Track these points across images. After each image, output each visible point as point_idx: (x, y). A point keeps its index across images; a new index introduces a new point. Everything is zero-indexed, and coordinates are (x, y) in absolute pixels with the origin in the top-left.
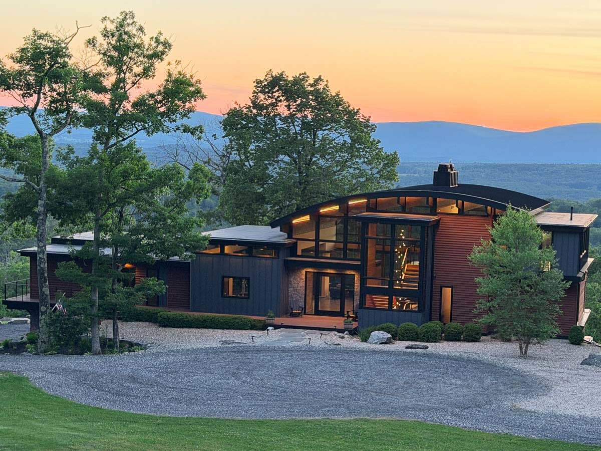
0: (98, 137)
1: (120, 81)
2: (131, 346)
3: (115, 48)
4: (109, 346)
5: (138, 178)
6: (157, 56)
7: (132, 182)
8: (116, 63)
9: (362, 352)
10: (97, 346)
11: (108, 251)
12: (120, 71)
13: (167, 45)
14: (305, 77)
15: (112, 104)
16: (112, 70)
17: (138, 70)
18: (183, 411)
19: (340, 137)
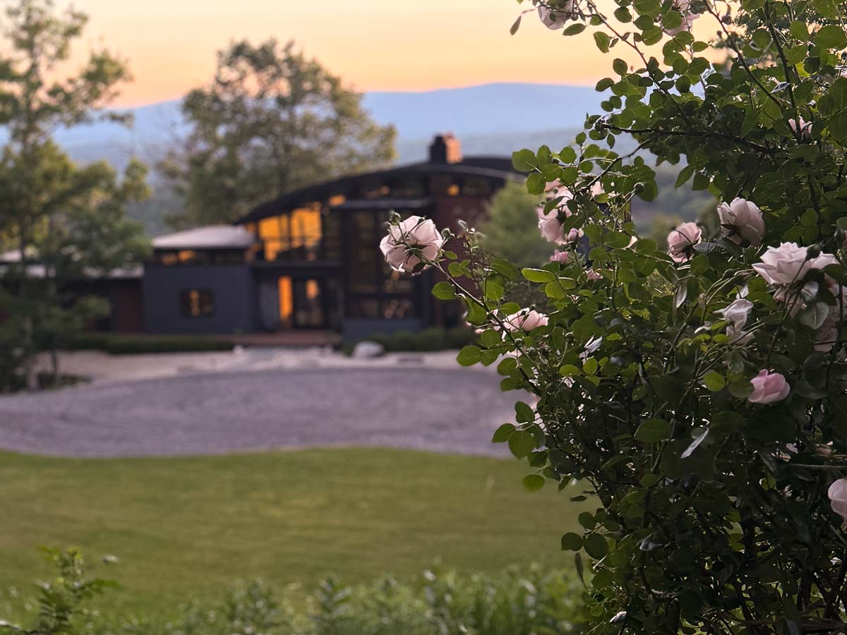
0: (16, 135)
1: (34, 67)
2: (72, 380)
3: (24, 28)
4: (48, 382)
5: (63, 179)
6: (72, 32)
7: (58, 186)
8: (27, 45)
9: (341, 371)
10: (33, 382)
11: (38, 271)
12: (32, 55)
13: (84, 18)
14: (273, 43)
15: (26, 95)
16: (23, 54)
17: (51, 50)
18: (110, 450)
19: (322, 111)
